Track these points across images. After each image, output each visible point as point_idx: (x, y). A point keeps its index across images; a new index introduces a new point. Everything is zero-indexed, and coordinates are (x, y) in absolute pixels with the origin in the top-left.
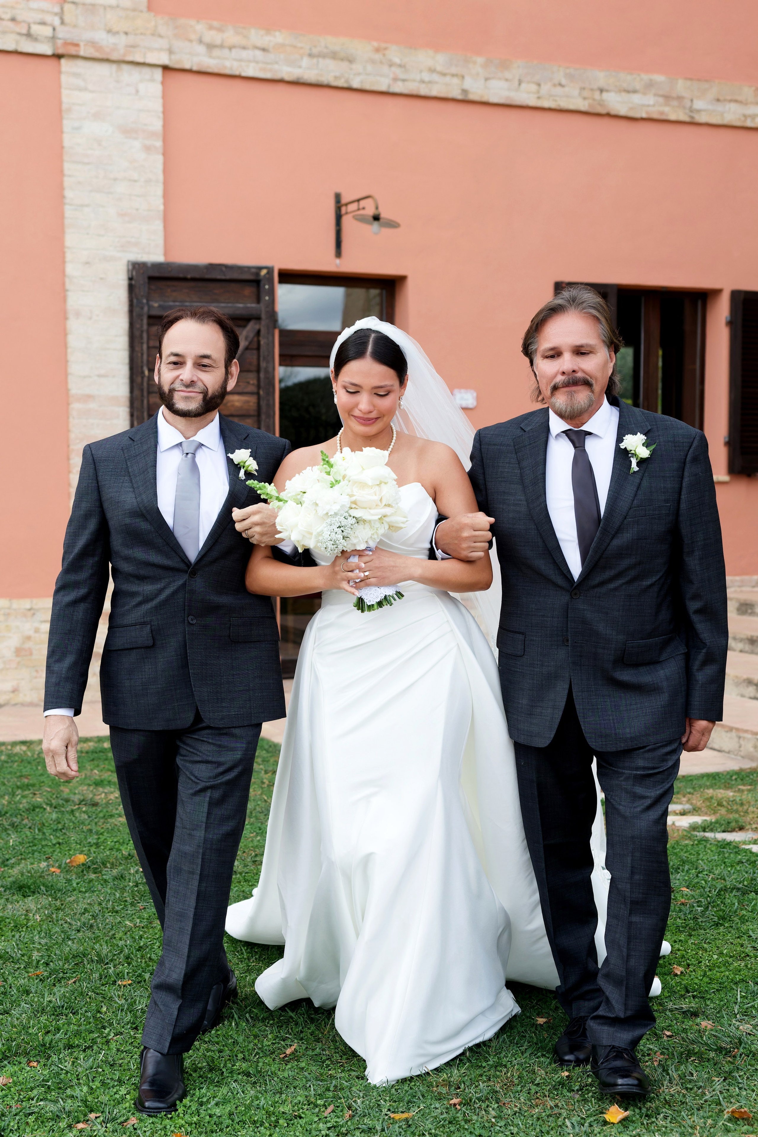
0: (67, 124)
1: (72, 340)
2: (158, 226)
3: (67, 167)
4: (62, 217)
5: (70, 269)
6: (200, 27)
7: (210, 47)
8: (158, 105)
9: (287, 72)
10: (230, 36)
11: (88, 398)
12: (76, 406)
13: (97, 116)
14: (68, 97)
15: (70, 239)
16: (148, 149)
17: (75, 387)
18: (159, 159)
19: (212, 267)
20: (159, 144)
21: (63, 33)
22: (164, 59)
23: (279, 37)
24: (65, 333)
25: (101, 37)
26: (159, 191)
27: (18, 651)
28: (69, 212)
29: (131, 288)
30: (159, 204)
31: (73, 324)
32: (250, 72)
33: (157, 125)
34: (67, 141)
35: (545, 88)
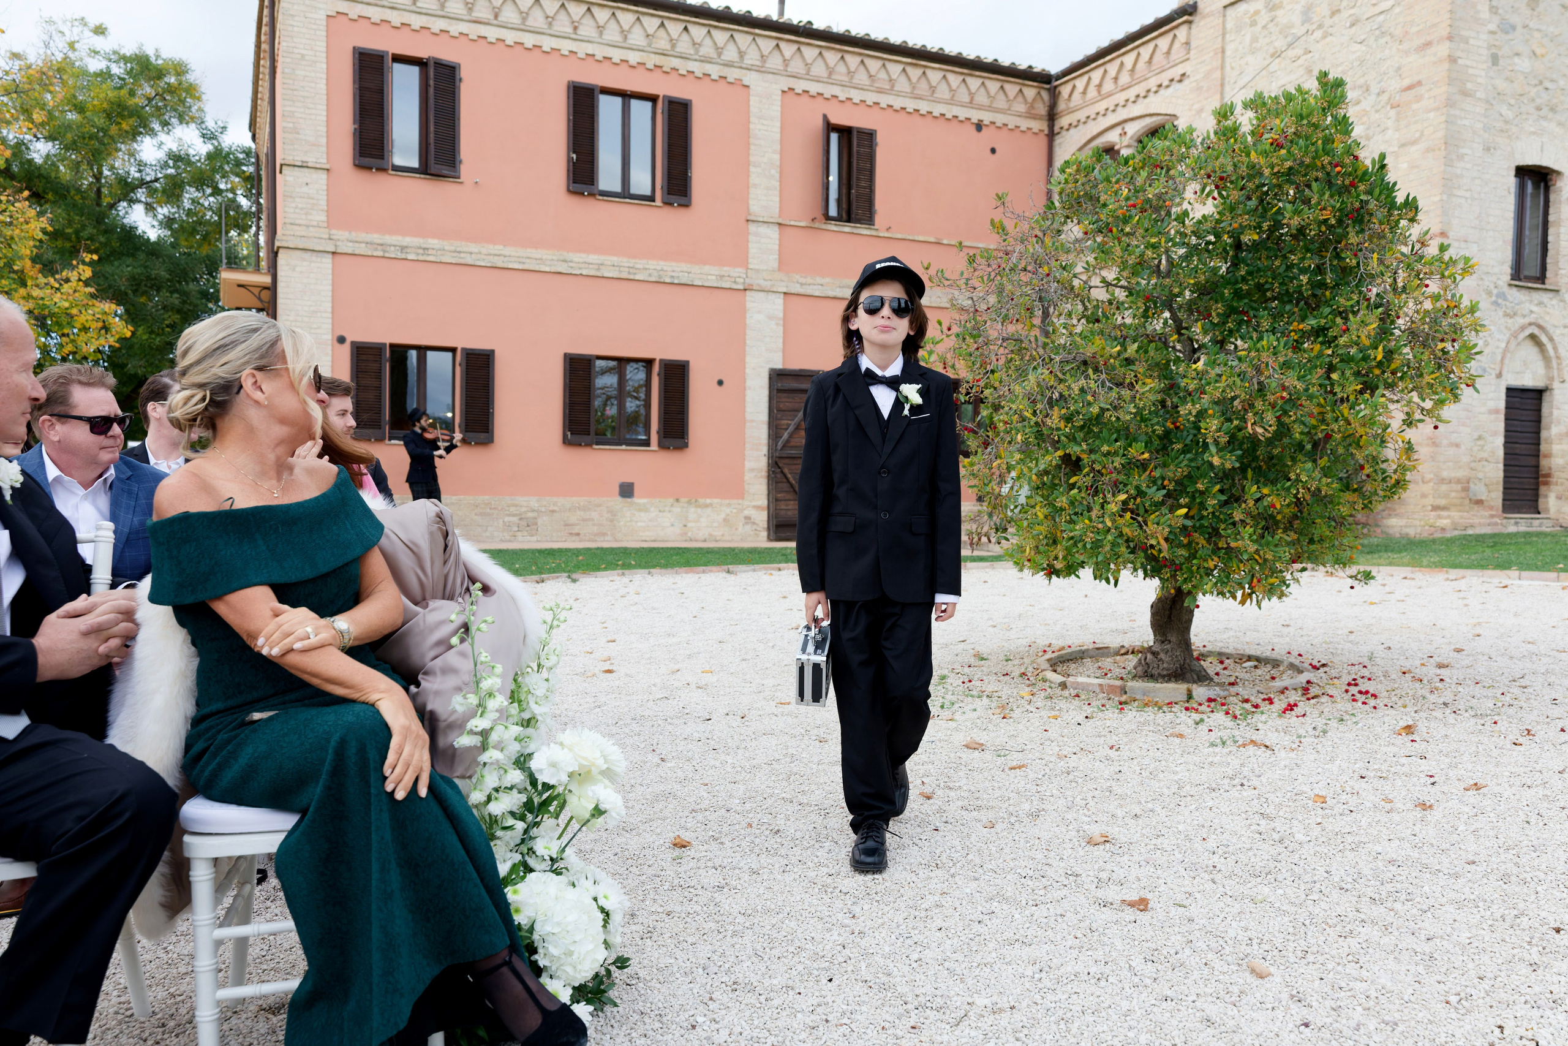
0: (748, 315)
1: (748, 399)
2: (781, 354)
3: (748, 332)
4: (745, 350)
5: (747, 371)
6: (797, 277)
7: (802, 284)
8: (781, 307)
9: (831, 294)
10: (809, 280)
11: (753, 421)
12: (748, 424)
13: (759, 312)
14: (749, 305)
15: (748, 359)
16: (777, 324)
17: (748, 417)
18: (781, 328)
19: (801, 370)
20: (781, 322)
21: (748, 281)
22: (785, 290)
23: (827, 280)
24: (744, 396)
25: (762, 282)
26: (781, 340)
27: (725, 520)
28: (747, 349)
29: (770, 378)
30: (781, 345)
31: (748, 393)
32: (817, 294)
33: (781, 315)
34: (748, 322)
35: (933, 299)
